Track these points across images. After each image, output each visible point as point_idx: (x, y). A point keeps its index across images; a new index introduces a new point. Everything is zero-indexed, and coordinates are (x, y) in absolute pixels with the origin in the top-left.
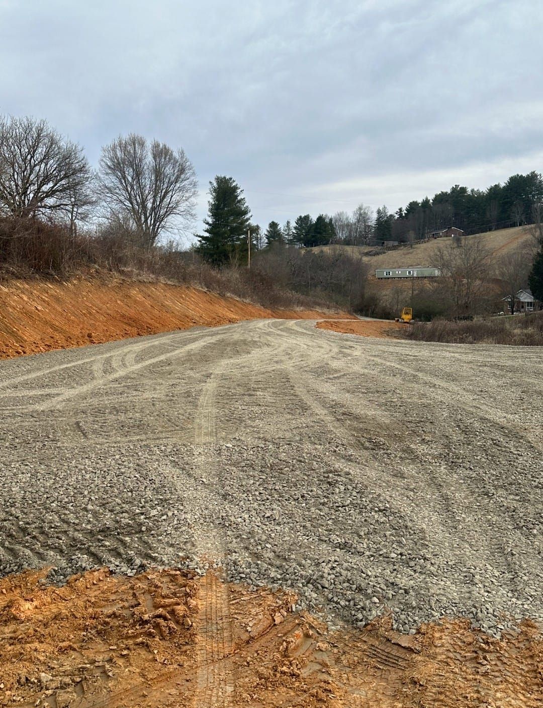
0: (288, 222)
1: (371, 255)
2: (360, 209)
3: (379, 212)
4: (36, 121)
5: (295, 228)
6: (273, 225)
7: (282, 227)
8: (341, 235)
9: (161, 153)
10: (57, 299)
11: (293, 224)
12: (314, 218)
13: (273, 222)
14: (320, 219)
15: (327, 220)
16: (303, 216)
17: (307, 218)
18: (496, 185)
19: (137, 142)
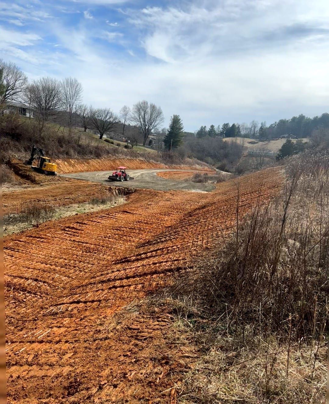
0: (219, 126)
1: (252, 143)
2: (253, 122)
3: (262, 124)
4: (108, 108)
5: (222, 128)
6: (212, 126)
7: (216, 127)
8: (243, 132)
9: (153, 107)
10: (99, 163)
11: (221, 127)
12: (231, 125)
13: (212, 125)
14: (234, 125)
15: (237, 126)
16: (226, 123)
17: (227, 124)
18: (317, 117)
19: (145, 103)
